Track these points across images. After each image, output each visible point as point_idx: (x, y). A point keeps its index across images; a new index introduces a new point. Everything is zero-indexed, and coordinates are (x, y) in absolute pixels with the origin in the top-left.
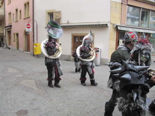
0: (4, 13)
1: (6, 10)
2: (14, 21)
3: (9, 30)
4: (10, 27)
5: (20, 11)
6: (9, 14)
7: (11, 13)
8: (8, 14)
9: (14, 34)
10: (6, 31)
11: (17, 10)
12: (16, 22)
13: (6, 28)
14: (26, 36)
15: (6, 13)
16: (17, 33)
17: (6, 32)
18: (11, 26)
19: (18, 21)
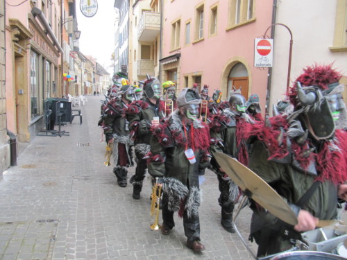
0: (159, 26)
1: (165, 16)
2: (187, 42)
3: (169, 68)
4: (176, 60)
5: (215, 11)
6: (174, 25)
7: (179, 22)
8: (171, 26)
9: (187, 78)
10: (163, 69)
11: (200, 10)
12: (194, 44)
13: (163, 64)
14: (231, 82)
15: (165, 23)
16: (198, 74)
17: (163, 73)
18: (178, 56)
19: (203, 40)
